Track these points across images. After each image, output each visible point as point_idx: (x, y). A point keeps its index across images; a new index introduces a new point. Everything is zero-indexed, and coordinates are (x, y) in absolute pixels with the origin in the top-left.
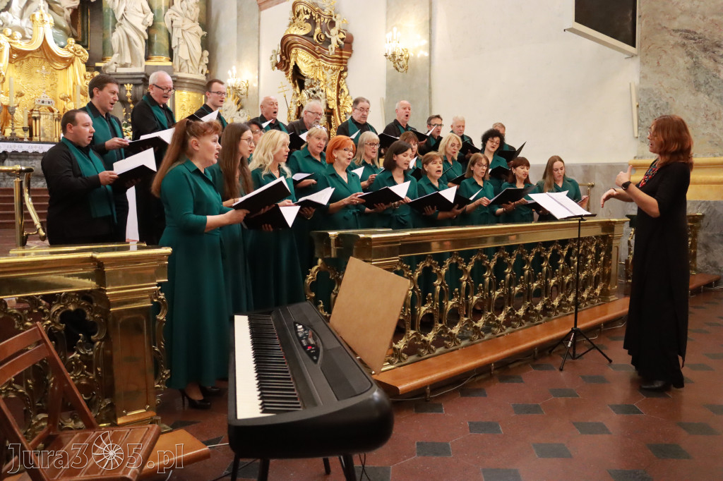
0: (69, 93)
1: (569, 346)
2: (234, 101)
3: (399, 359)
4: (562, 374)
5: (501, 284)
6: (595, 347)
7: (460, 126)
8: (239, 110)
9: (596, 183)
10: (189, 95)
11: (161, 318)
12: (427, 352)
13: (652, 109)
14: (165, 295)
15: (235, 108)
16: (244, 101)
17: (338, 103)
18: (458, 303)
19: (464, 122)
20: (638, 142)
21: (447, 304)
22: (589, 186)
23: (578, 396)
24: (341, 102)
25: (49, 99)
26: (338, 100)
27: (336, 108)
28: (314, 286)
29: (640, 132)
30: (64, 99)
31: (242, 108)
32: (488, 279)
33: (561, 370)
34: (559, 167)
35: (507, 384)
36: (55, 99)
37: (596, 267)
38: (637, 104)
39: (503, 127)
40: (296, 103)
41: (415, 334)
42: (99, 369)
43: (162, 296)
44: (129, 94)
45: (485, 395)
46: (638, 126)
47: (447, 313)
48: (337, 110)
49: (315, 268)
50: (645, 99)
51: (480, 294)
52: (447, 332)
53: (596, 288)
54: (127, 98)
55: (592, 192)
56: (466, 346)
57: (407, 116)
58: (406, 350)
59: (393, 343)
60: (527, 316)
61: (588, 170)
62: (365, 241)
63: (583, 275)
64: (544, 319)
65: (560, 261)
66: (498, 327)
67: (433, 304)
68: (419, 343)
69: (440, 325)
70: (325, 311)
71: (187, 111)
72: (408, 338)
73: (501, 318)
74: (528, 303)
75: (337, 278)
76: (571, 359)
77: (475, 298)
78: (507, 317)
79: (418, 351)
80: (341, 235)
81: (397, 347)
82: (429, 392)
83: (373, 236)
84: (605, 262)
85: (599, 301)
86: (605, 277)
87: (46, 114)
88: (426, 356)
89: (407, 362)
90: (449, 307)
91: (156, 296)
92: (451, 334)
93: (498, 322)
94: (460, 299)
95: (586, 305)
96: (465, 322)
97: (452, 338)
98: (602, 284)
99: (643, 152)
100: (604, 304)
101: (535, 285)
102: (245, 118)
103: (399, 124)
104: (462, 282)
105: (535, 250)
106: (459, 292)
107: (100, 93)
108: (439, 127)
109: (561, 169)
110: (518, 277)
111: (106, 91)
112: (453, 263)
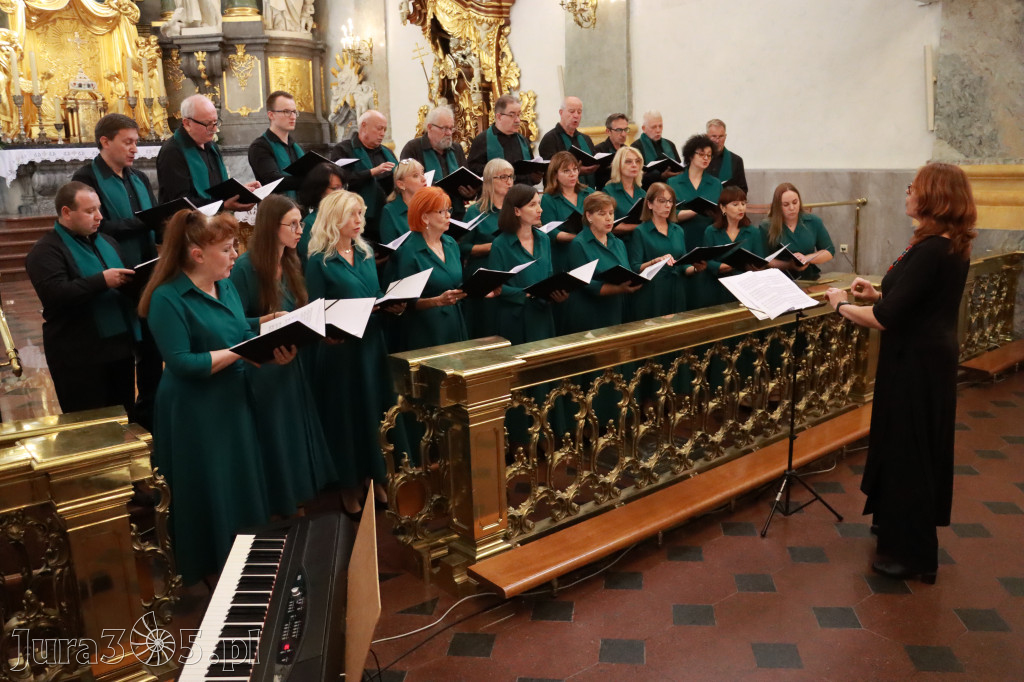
0: (117, 69)
1: (778, 499)
2: (354, 69)
3: (521, 529)
4: (765, 541)
5: (686, 402)
6: (818, 498)
8: (361, 83)
9: (870, 200)
10: (289, 63)
11: (161, 510)
12: (565, 514)
13: (956, 87)
14: (165, 479)
15: (356, 79)
16: (367, 70)
17: (499, 73)
18: (615, 440)
19: (660, 119)
20: (932, 139)
21: (597, 443)
22: (858, 204)
23: (775, 591)
24: (503, 71)
25: (88, 80)
26: (498, 69)
27: (495, 80)
28: (391, 436)
29: (937, 123)
30: (110, 78)
31: (365, 79)
32: (663, 398)
33: (763, 536)
34: (790, 200)
35: (678, 563)
36: (98, 79)
37: (845, 354)
38: (935, 79)
39: (721, 124)
40: (439, 74)
41: (544, 492)
42: (63, 604)
43: (160, 480)
44: (201, 66)
45: (639, 586)
46: (935, 114)
47: (597, 455)
48: (496, 84)
49: (395, 408)
50: (946, 72)
51: (651, 422)
52: (597, 482)
53: (845, 382)
54: (200, 72)
55: (863, 213)
56: (628, 500)
57: (576, 122)
58: (531, 516)
59: (511, 508)
60: (728, 441)
61: (857, 179)
62: (456, 378)
63: (822, 369)
64: (757, 440)
65: (784, 355)
66: (681, 464)
67: (574, 446)
68: (553, 503)
69: (586, 474)
70: (412, 467)
71: (286, 90)
72: (535, 499)
73: (686, 449)
74: (731, 422)
75: (427, 420)
76: (782, 516)
77: (643, 428)
78: (695, 447)
79: (552, 514)
80: (423, 368)
81: (517, 513)
82: (555, 584)
83: (466, 373)
84: (859, 346)
85: (848, 401)
86: (858, 365)
87: (86, 103)
88: (563, 520)
89: (534, 533)
90: (600, 447)
91: (152, 481)
92: (604, 484)
93: (680, 455)
94: (617, 433)
95: (826, 411)
96: (627, 463)
97: (606, 488)
98: (854, 377)
99: (941, 154)
100: (856, 407)
101: (742, 394)
102: (371, 94)
103: (564, 132)
104: (620, 409)
105: (740, 346)
106: (616, 423)
107: (110, 143)
108: (624, 133)
109: (794, 202)
110: (713, 387)
111: (118, 140)
112: (605, 384)
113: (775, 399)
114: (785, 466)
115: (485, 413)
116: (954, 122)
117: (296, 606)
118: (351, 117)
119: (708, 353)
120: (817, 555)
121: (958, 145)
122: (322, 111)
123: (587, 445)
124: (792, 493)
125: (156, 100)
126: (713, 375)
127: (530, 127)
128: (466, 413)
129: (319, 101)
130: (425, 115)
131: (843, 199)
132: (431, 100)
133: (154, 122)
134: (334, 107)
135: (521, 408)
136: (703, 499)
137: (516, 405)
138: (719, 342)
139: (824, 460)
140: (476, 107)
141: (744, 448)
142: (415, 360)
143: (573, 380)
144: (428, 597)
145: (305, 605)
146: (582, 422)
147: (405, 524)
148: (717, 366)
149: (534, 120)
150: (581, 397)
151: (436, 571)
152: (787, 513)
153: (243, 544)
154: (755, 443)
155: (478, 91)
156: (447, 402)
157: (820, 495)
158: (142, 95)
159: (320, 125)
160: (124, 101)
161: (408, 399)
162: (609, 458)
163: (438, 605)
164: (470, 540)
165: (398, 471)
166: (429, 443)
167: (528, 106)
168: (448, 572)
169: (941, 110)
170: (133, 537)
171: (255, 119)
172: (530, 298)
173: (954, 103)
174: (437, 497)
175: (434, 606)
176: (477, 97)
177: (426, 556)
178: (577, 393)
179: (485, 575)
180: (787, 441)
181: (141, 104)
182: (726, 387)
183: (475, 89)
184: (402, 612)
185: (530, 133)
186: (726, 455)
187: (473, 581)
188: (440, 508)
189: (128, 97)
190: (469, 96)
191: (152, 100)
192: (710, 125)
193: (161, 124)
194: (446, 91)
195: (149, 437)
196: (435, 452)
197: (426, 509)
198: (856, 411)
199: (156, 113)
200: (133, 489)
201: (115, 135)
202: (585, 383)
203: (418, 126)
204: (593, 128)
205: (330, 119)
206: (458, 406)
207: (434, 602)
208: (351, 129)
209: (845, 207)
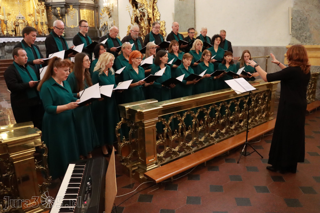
0: (32, 13)
1: (243, 151)
2: (107, 13)
3: (161, 161)
4: (239, 165)
5: (213, 120)
7: (204, 32)
8: (109, 18)
10: (87, 11)
11: (45, 155)
12: (175, 156)
13: (299, 20)
14: (46, 145)
15: (108, 16)
16: (112, 14)
17: (153, 15)
18: (191, 132)
19: (206, 30)
20: (290, 37)
21: (185, 133)
22: (267, 57)
23: (242, 181)
24: (155, 14)
25: (22, 16)
26: (153, 13)
27: (152, 17)
29: (292, 32)
30: (29, 15)
31: (111, 17)
32: (206, 119)
33: (238, 163)
35: (211, 172)
36: (26, 16)
37: (263, 105)
38: (292, 18)
39: (225, 32)
40: (134, 15)
41: (168, 149)
42: (13, 186)
43: (45, 146)
44: (59, 12)
45: (199, 179)
46: (292, 29)
47: (185, 137)
49: (121, 122)
50: (295, 15)
51: (202, 126)
52: (185, 145)
53: (263, 114)
54: (58, 14)
55: (268, 60)
56: (195, 152)
57: (177, 30)
58: (164, 157)
59: (158, 154)
60: (227, 132)
61: (267, 49)
62: (140, 113)
63: (256, 109)
64: (236, 132)
65: (244, 105)
66: (212, 140)
67: (178, 134)
68: (171, 152)
69: (182, 143)
70: (126, 141)
71: (86, 20)
72: (165, 151)
73: (213, 135)
74: (227, 126)
75: (131, 126)
76: (244, 156)
77: (200, 128)
78: (216, 134)
79: (171, 156)
80: (130, 109)
81: (160, 156)
82: (172, 178)
83: (144, 111)
84: (268, 102)
85: (264, 120)
86: (268, 109)
87: (21, 23)
88: (174, 158)
89: (165, 162)
90: (186, 134)
91: (42, 146)
92: (187, 146)
93: (211, 137)
94: (192, 130)
95: (257, 123)
96: (195, 140)
97: (188, 148)
98: (266, 112)
99: (293, 42)
100: (267, 122)
101: (231, 117)
102: (113, 21)
103: (174, 34)
104: (193, 122)
105: (231, 102)
106: (191, 127)
107: (27, 36)
108: (193, 34)
109: (248, 57)
110: (222, 115)
111: (30, 35)
112: (188, 114)
113: (241, 119)
114: (245, 140)
115: (150, 124)
116: (298, 31)
117: (89, 188)
118: (106, 29)
119: (221, 104)
120: (255, 169)
121: (299, 39)
122: (97, 27)
123: (182, 134)
124: (247, 149)
125: (44, 23)
126: (222, 111)
127: (163, 32)
128: (144, 124)
129: (96, 24)
130: (130, 28)
131: (262, 56)
132: (132, 23)
133: (44, 30)
134: (101, 25)
135: (161, 122)
136: (219, 151)
137: (160, 121)
138: (224, 101)
139: (257, 139)
140: (146, 26)
141: (232, 135)
142: (127, 106)
143: (178, 113)
144: (131, 183)
145: (91, 188)
146: (180, 126)
147: (124, 159)
148: (223, 108)
149: (164, 30)
150: (180, 118)
151: (134, 174)
152: (245, 155)
153: (71, 167)
154: (235, 133)
155: (147, 20)
156: (137, 120)
157: (256, 150)
158: (40, 21)
159: (96, 31)
160: (34, 23)
161: (125, 119)
162: (189, 138)
163: (134, 185)
164: (145, 164)
165: (122, 142)
166: (131, 133)
167: (162, 25)
168: (137, 175)
169: (294, 28)
170: (35, 164)
171: (76, 29)
172: (163, 86)
173: (298, 26)
174: (134, 150)
175: (133, 186)
176: (146, 23)
177: (130, 169)
178: (179, 117)
179: (150, 176)
180: (246, 132)
181: (39, 24)
182: (226, 115)
183: (146, 20)
184: (123, 187)
185: (163, 34)
186: (226, 137)
187: (146, 178)
188: (135, 154)
189: (35, 22)
190: (144, 22)
191: (43, 23)
192: (221, 31)
193: (46, 30)
194: (136, 21)
195: (41, 132)
196: (134, 136)
197: (130, 154)
198: (267, 123)
199: (44, 27)
200: (35, 149)
201: (30, 33)
202: (181, 114)
203: (128, 32)
204: (184, 32)
205: (100, 29)
206: (141, 122)
207: (133, 184)
208: (106, 33)
209: (263, 58)
